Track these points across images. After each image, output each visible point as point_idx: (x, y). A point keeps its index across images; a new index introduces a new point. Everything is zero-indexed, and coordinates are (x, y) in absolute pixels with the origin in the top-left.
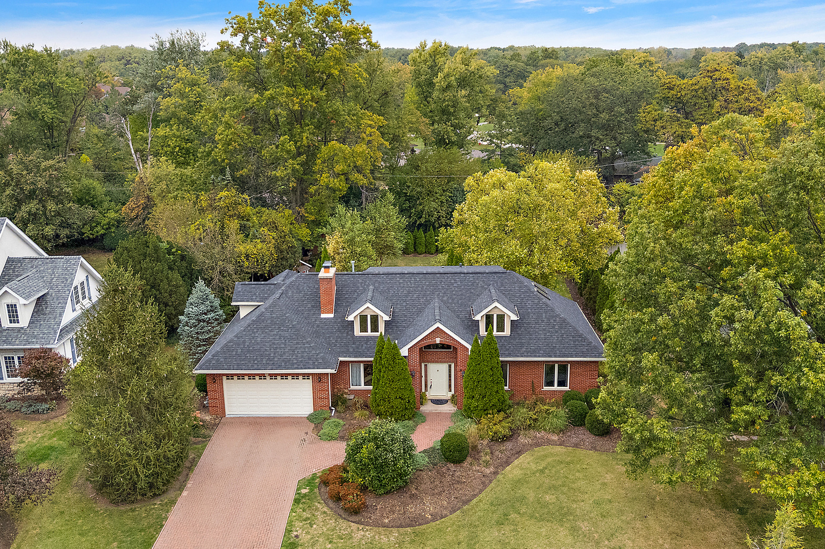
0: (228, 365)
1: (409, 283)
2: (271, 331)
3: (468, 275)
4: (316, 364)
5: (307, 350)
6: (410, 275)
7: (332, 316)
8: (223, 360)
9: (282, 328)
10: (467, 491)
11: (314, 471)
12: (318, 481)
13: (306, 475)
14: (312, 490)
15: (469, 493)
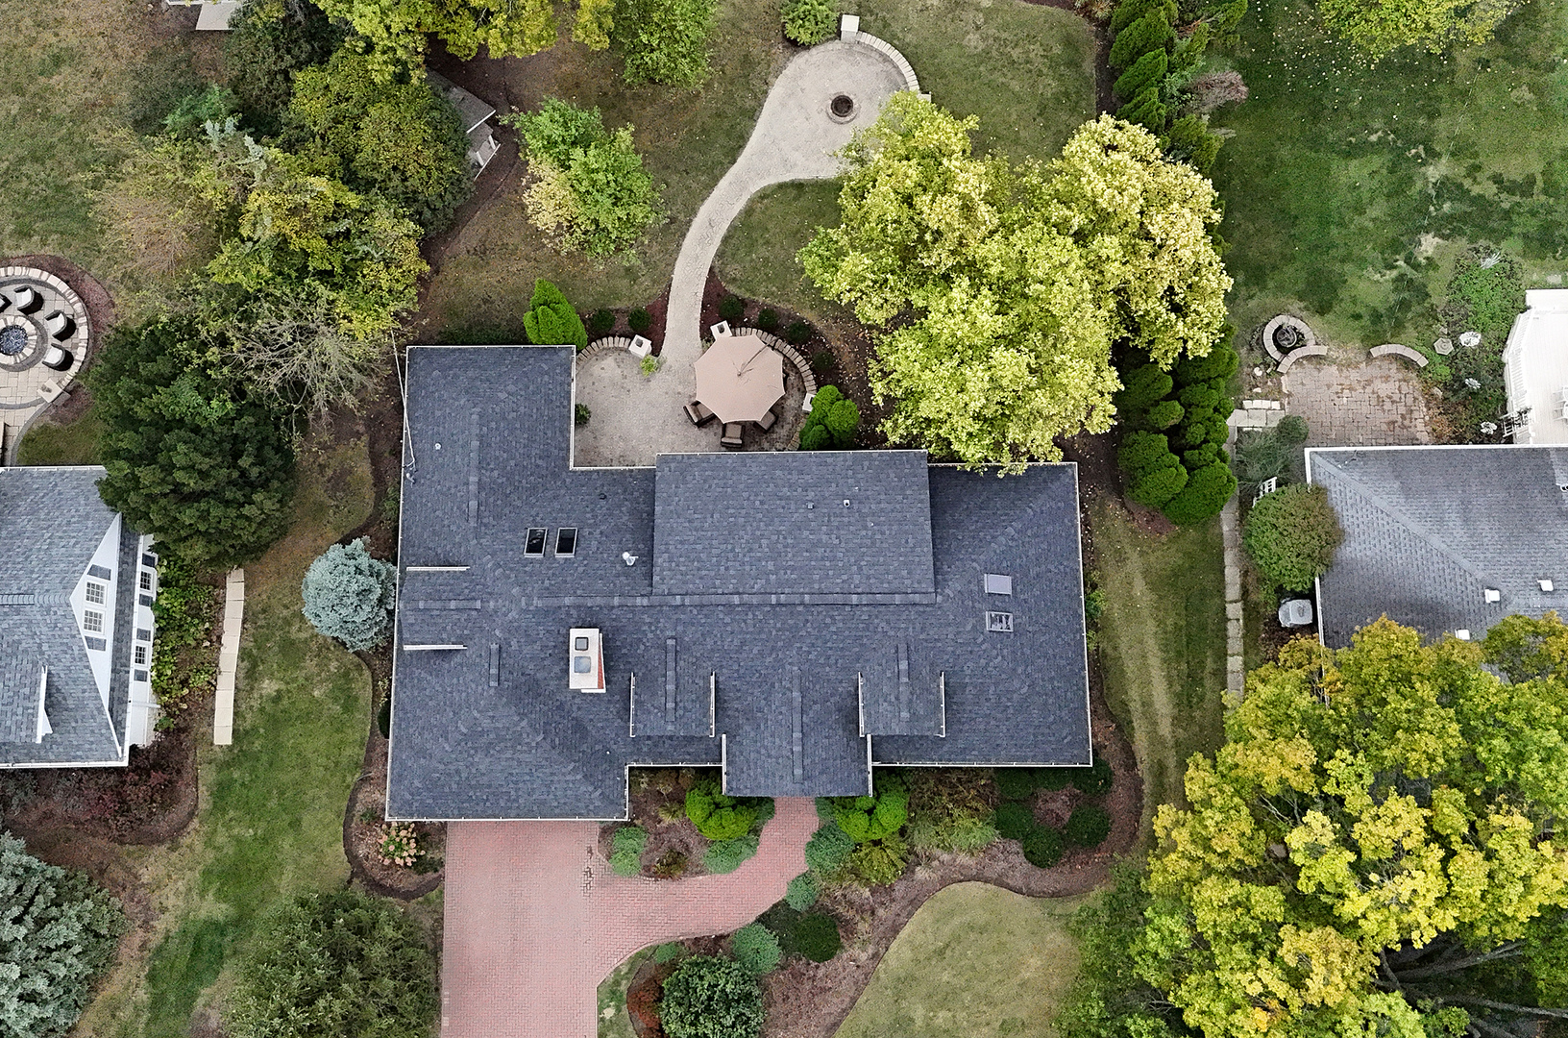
1: (743, 625)
3: (859, 607)
10: (833, 1005)
11: (616, 963)
12: (624, 987)
13: (606, 973)
14: (618, 1009)
15: (835, 1009)
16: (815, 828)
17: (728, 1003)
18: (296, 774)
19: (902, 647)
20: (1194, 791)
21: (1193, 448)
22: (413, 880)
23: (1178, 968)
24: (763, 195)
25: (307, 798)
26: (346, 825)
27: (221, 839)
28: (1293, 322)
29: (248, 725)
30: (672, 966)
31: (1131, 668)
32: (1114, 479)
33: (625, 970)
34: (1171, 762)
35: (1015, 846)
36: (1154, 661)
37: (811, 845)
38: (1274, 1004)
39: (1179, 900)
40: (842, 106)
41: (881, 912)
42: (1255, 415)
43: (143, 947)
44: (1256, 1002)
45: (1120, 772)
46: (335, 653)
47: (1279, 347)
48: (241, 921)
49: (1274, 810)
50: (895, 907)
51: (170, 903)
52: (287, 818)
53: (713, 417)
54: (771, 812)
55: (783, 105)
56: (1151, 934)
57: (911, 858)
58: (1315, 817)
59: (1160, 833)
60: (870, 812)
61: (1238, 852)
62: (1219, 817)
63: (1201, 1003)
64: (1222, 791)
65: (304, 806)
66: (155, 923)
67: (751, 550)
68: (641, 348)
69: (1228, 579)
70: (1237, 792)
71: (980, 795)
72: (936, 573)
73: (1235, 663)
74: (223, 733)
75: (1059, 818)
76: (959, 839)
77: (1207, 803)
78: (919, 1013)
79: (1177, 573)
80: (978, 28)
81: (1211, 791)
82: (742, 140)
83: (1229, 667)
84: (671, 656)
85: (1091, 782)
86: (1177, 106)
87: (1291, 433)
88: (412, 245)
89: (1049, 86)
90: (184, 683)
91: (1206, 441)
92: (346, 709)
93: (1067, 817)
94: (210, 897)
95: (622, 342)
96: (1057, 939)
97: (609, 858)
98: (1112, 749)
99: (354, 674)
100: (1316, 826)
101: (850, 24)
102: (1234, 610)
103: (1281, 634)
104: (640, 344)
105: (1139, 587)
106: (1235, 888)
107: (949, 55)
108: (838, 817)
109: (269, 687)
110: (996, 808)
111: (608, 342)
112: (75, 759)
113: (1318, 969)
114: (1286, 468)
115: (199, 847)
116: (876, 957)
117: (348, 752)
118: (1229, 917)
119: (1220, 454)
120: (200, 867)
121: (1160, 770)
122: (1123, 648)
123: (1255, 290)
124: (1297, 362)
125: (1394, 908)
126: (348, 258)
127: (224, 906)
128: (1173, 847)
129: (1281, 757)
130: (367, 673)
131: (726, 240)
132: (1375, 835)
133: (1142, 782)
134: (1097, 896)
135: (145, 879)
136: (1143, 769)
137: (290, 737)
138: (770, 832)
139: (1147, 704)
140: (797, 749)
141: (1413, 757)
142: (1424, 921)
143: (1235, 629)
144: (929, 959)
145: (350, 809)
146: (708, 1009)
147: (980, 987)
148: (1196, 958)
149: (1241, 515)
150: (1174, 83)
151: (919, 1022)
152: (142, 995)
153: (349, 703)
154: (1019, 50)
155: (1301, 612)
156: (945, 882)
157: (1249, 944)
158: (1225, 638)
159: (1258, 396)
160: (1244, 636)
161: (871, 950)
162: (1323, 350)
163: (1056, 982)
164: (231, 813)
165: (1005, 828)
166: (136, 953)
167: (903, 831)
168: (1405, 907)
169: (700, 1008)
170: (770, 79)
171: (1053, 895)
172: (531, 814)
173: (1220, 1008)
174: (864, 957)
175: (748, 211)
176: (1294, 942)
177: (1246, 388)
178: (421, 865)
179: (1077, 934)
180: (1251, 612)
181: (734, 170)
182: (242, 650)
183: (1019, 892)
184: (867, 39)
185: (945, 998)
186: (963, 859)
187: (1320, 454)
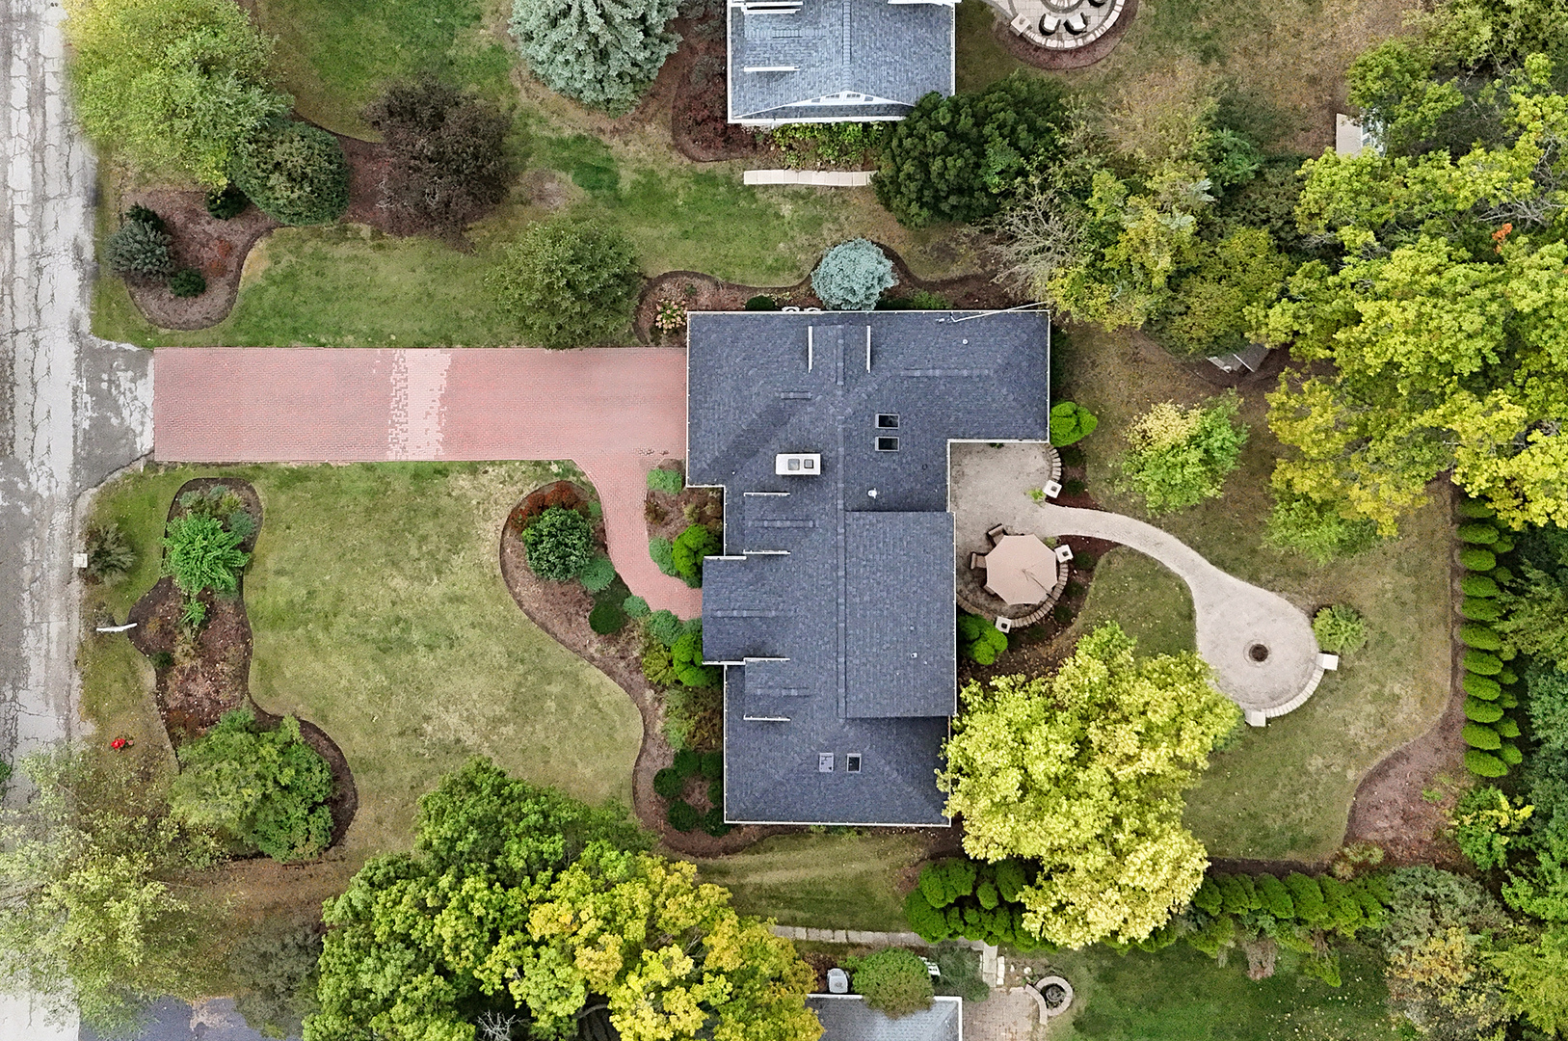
10: (560, 629)
11: (588, 473)
12: (571, 478)
13: (581, 467)
14: (557, 475)
15: (556, 629)
16: (681, 618)
17: (563, 557)
18: (722, 234)
19: (807, 692)
20: (706, 890)
21: (962, 914)
22: (646, 326)
23: (594, 870)
24: (1183, 588)
25: (705, 243)
26: (685, 273)
27: (676, 182)
28: (1067, 1000)
29: (759, 196)
30: (586, 515)
31: (798, 856)
32: (943, 854)
33: (583, 479)
34: (728, 881)
35: (669, 763)
36: (802, 874)
37: (668, 614)
38: (575, 928)
39: (634, 874)
40: (1259, 653)
41: (622, 664)
42: (992, 965)
43: (601, 130)
44: (576, 916)
45: (721, 843)
46: (812, 259)
47: (1047, 988)
48: (618, 201)
49: (694, 943)
50: (626, 674)
51: (632, 148)
52: (690, 229)
53: (994, 545)
54: (692, 586)
55: (1261, 605)
56: (614, 854)
57: (660, 687)
58: (688, 964)
59: (678, 866)
60: (692, 662)
61: (666, 915)
62: (688, 905)
63: (574, 882)
64: (705, 908)
65: (699, 240)
66: (617, 138)
67: (879, 583)
68: (1052, 489)
69: (864, 933)
70: (705, 919)
71: (704, 739)
72: (861, 719)
73: (801, 933)
74: (753, 177)
75: (688, 796)
76: (674, 723)
77: (698, 897)
78: (555, 689)
79: (870, 897)
80: (1328, 767)
81: (705, 902)
82: (1231, 570)
83: (798, 929)
84: (801, 524)
85: (713, 822)
86: (1248, 923)
87: (975, 989)
88: (1125, 320)
89: (1274, 823)
90: (790, 147)
91: (966, 924)
92: (770, 268)
93: (689, 802)
94: (636, 176)
95: (1057, 474)
96: (604, 790)
97: (660, 467)
98: (739, 839)
99: (796, 273)
100: (683, 964)
101: (1331, 662)
102: (840, 937)
103: (823, 969)
104: (1054, 489)
105: (858, 867)
106: (643, 910)
107: (1302, 740)
108: (689, 637)
109: (787, 209)
110: (695, 750)
111: (1058, 463)
112: (734, 84)
113: (596, 955)
114: (946, 983)
115: (670, 166)
116: (592, 659)
117: (738, 271)
118: (626, 904)
119: (956, 933)
120: (655, 168)
121: (723, 873)
122: (811, 851)
123: (1096, 974)
124: (1035, 1002)
125: (633, 1007)
126: (1115, 273)
127: (628, 187)
128: (668, 873)
129: (728, 948)
130: (796, 282)
131: (1144, 556)
132: (677, 1000)
133: (714, 858)
134: (633, 820)
135: (648, 128)
136: (724, 860)
137: (751, 228)
138: (679, 586)
139: (771, 867)
140: (735, 613)
141: (728, 1031)
142: (626, 1024)
143: (826, 935)
144: (591, 697)
145: (696, 275)
146: (559, 543)
147: (571, 733)
148: (599, 883)
149: (911, 948)
150: (1266, 922)
151: (547, 688)
152: (568, 133)
153: (773, 270)
154: (1307, 799)
155: (840, 985)
156: (643, 710)
157: (609, 916)
158: (819, 927)
159: (1008, 969)
160: (821, 942)
161: (597, 655)
162: (1043, 1021)
163: (574, 787)
164: (694, 188)
165: (681, 757)
166: (596, 125)
167: (678, 682)
168: (634, 1013)
169: (560, 538)
170: (1285, 594)
171: (634, 788)
172: (692, 417)
173: (572, 894)
174: (592, 650)
175: (1168, 575)
176: (611, 942)
177: (1014, 960)
178: (656, 331)
179: (609, 804)
180: (839, 949)
181: (1205, 563)
182: (815, 188)
183: (637, 764)
184: (1318, 676)
185: (564, 708)
186: (659, 725)
187: (957, 1008)
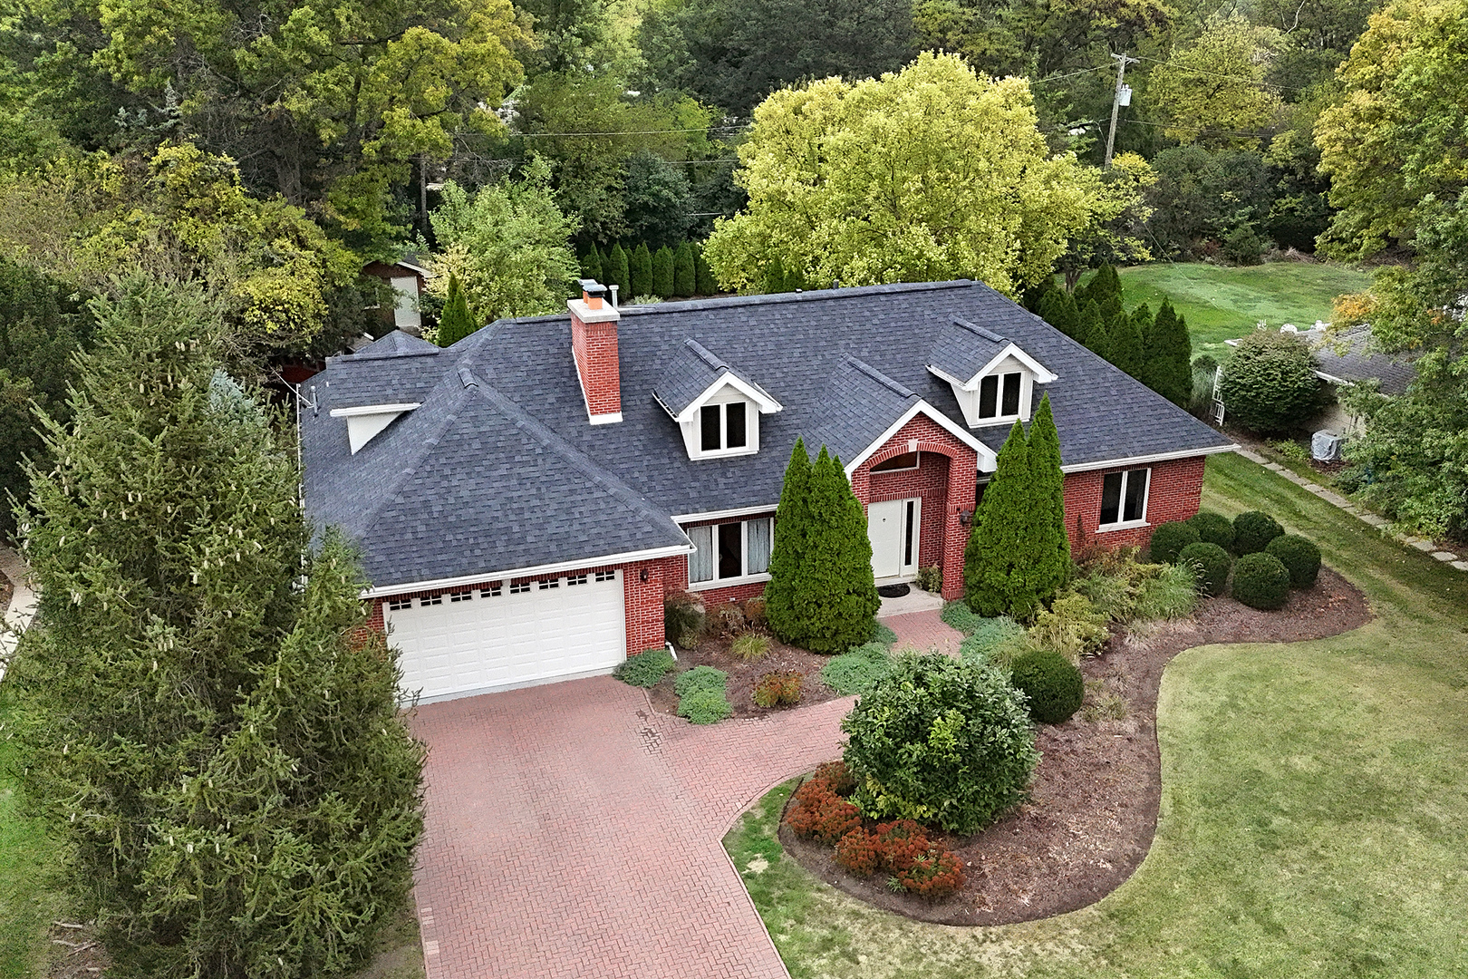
0: (402, 569)
1: (772, 326)
2: (490, 468)
3: (894, 297)
4: (639, 536)
5: (603, 506)
6: (768, 307)
7: (617, 418)
8: (382, 558)
9: (517, 458)
11: (741, 807)
